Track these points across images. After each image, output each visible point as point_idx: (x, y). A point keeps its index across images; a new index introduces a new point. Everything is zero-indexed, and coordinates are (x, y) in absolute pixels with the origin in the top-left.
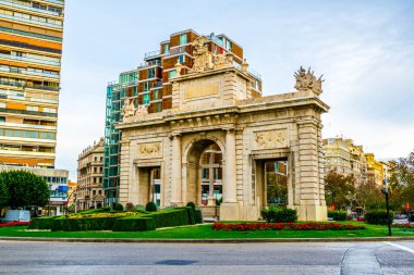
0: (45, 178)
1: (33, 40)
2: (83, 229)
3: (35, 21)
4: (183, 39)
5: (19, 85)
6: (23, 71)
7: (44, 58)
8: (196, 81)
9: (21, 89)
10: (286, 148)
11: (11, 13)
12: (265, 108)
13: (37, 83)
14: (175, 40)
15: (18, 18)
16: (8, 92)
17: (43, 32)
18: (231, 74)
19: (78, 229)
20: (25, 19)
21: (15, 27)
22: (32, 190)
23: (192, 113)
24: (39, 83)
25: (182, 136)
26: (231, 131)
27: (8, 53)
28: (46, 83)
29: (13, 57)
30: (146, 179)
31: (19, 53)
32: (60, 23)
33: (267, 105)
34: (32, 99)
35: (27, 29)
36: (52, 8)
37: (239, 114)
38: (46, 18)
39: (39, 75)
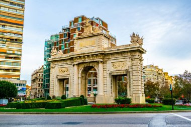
0: (15, 84)
1: (10, 20)
2: (32, 108)
3: (11, 11)
4: (80, 20)
5: (3, 41)
6: (5, 34)
7: (15, 28)
8: (85, 39)
9: (4, 42)
10: (127, 70)
12: (117, 51)
14: (76, 20)
15: (3, 9)
17: (15, 16)
18: (101, 36)
19: (29, 108)
20: (6, 10)
22: (9, 90)
23: (83, 54)
24: (13, 40)
25: (79, 64)
26: (101, 62)
28: (16, 40)
29: (1, 28)
30: (62, 84)
31: (3, 26)
32: (23, 12)
33: (118, 50)
34: (9, 47)
35: (7, 15)
36: (19, 5)
37: (105, 54)
38: (16, 9)
39: (13, 36)
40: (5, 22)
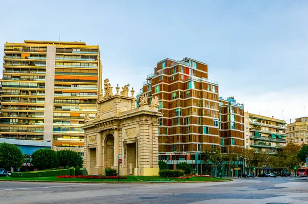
1: (81, 77)
3: (83, 66)
4: (164, 64)
5: (76, 103)
6: (78, 95)
7: (88, 86)
8: (105, 103)
9: (77, 105)
10: (135, 138)
11: (71, 64)
12: (127, 117)
13: (85, 100)
14: (159, 66)
15: (75, 66)
16: (70, 107)
17: (87, 71)
18: (117, 99)
20: (78, 66)
21: (73, 71)
23: (105, 120)
24: (86, 100)
25: (102, 132)
26: (116, 129)
27: (70, 86)
28: (90, 100)
29: (72, 88)
31: (76, 85)
32: (96, 65)
33: (128, 115)
34: (83, 110)
35: (78, 71)
36: (91, 57)
37: (120, 120)
38: (89, 63)
39: (86, 96)
40: (78, 80)
